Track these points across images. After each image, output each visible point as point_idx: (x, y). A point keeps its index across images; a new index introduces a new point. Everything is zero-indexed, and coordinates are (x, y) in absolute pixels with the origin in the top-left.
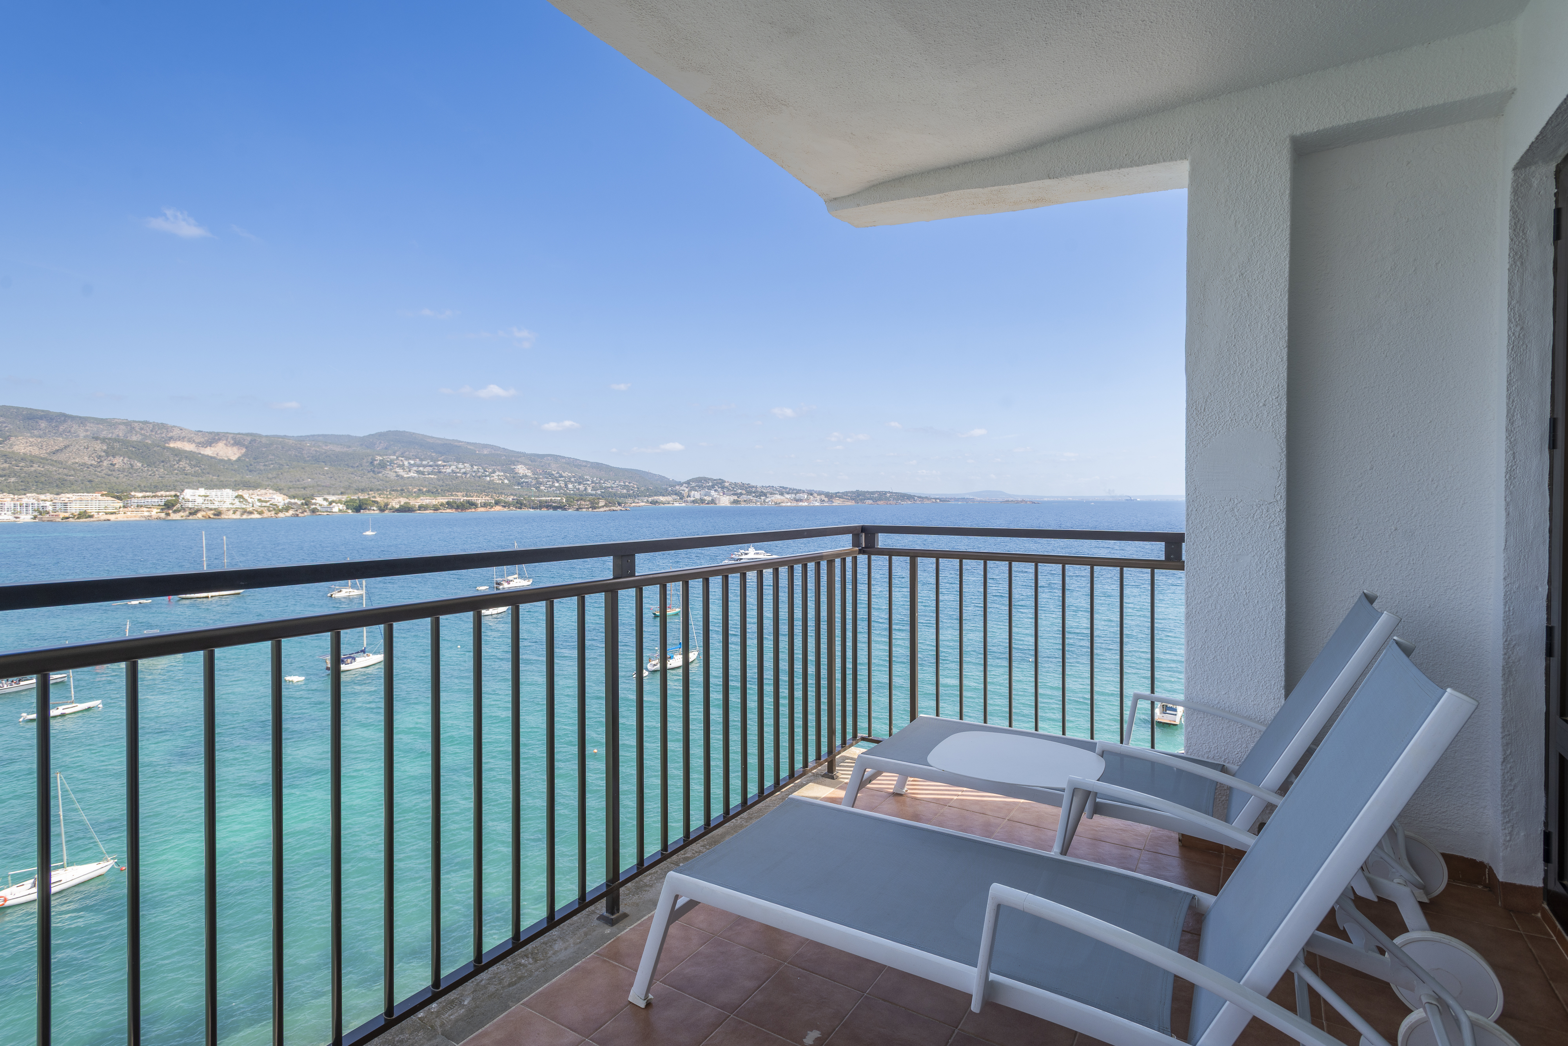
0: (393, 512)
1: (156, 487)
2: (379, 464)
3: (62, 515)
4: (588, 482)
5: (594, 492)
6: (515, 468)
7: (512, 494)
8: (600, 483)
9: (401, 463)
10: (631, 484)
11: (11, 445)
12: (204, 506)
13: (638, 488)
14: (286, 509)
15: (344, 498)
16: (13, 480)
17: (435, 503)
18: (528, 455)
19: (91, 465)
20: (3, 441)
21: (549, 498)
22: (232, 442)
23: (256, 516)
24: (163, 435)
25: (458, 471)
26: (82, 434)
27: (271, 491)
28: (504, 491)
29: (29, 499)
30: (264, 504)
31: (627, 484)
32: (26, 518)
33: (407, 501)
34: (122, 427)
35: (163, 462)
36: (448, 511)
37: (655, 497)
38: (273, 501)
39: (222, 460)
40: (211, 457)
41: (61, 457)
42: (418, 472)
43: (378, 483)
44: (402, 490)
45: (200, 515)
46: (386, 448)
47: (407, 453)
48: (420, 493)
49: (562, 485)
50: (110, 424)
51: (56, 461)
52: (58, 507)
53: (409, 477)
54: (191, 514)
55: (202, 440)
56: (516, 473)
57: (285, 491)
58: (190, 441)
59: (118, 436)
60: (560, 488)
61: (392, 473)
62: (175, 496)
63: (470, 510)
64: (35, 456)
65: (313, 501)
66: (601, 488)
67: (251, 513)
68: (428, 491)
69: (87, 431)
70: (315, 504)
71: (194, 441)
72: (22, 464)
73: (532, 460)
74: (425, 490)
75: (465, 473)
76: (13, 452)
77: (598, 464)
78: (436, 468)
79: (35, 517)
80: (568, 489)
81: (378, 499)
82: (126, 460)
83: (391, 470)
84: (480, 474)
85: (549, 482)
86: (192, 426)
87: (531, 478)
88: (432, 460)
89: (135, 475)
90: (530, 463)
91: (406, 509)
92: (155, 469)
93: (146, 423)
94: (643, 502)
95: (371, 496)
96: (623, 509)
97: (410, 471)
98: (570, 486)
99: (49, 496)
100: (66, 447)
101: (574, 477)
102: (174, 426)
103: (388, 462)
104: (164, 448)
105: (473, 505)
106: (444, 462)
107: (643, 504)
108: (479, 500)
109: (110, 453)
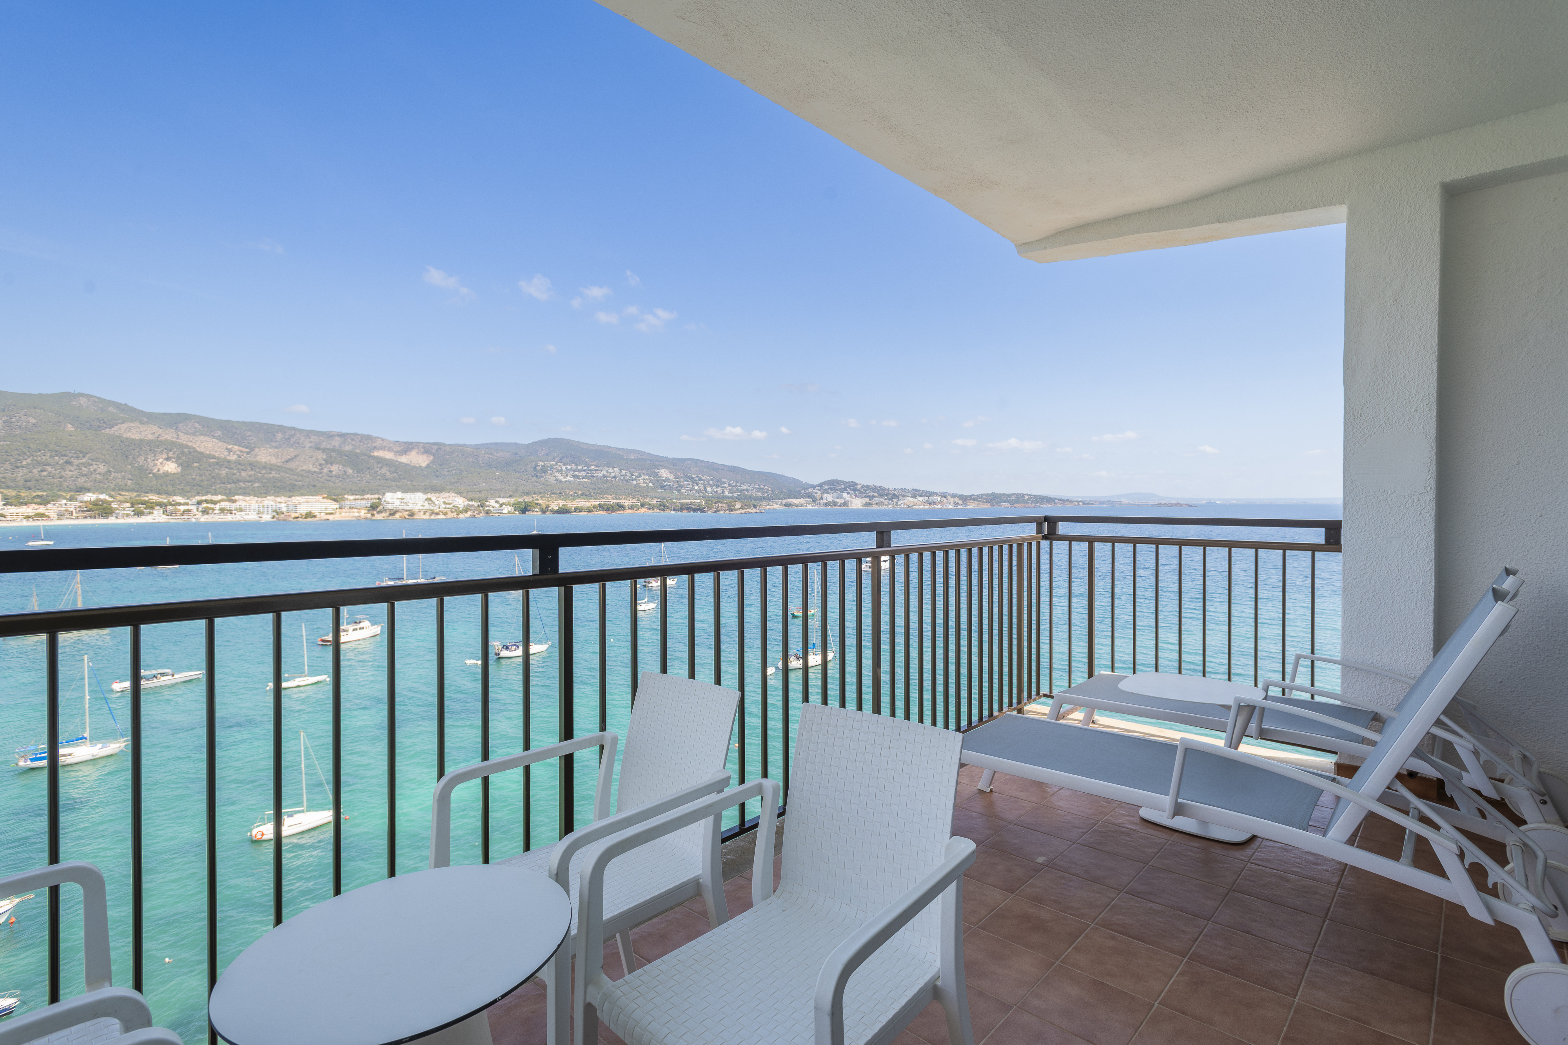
0: (553, 513)
1: (363, 491)
2: (541, 470)
3: (294, 515)
4: (726, 485)
5: (731, 495)
6: (658, 472)
7: (656, 497)
8: (736, 486)
9: (560, 468)
10: (766, 487)
11: (256, 455)
12: (401, 508)
13: (772, 491)
14: (466, 510)
15: (512, 500)
16: (257, 485)
17: (588, 506)
18: (670, 459)
19: (315, 472)
20: (250, 452)
21: (690, 501)
22: (422, 450)
23: (441, 517)
24: (369, 445)
25: (609, 475)
26: (308, 445)
27: (453, 494)
28: (649, 494)
29: (270, 501)
30: (448, 506)
31: (762, 486)
32: (267, 518)
33: (565, 503)
34: (338, 438)
35: (369, 469)
36: (600, 512)
37: (789, 500)
38: (455, 503)
39: (414, 467)
40: (406, 464)
41: (292, 465)
42: (574, 476)
43: (540, 487)
44: (561, 493)
45: (397, 516)
46: (547, 455)
47: (565, 459)
48: (575, 497)
49: (701, 488)
50: (330, 436)
51: (288, 469)
52: (291, 508)
53: (566, 481)
54: (391, 514)
55: (399, 449)
56: (659, 477)
57: (465, 494)
58: (390, 450)
59: (335, 446)
60: (699, 491)
61: (552, 478)
62: (379, 499)
63: (619, 512)
64: (273, 465)
65: (487, 503)
66: (738, 491)
67: (437, 514)
68: (582, 494)
69: (311, 442)
70: (489, 506)
71: (393, 450)
72: (264, 471)
73: (674, 464)
74: (579, 493)
75: (614, 477)
76: (257, 462)
77: (734, 467)
78: (590, 472)
79: (274, 517)
80: (706, 491)
81: (540, 502)
82: (341, 466)
83: (551, 474)
84: (627, 478)
85: (689, 485)
86: (391, 437)
87: (673, 481)
88: (586, 465)
89: (347, 480)
90: (672, 467)
91: (563, 511)
92: (363, 475)
93: (355, 434)
94: (777, 504)
95: (534, 499)
96: (758, 511)
97: (567, 475)
98: (709, 489)
99: (283, 499)
100: (296, 456)
101: (712, 480)
102: (378, 438)
103: (548, 467)
104: (370, 456)
105: (621, 507)
106: (596, 466)
107: (778, 506)
108: (627, 503)
109: (329, 461)
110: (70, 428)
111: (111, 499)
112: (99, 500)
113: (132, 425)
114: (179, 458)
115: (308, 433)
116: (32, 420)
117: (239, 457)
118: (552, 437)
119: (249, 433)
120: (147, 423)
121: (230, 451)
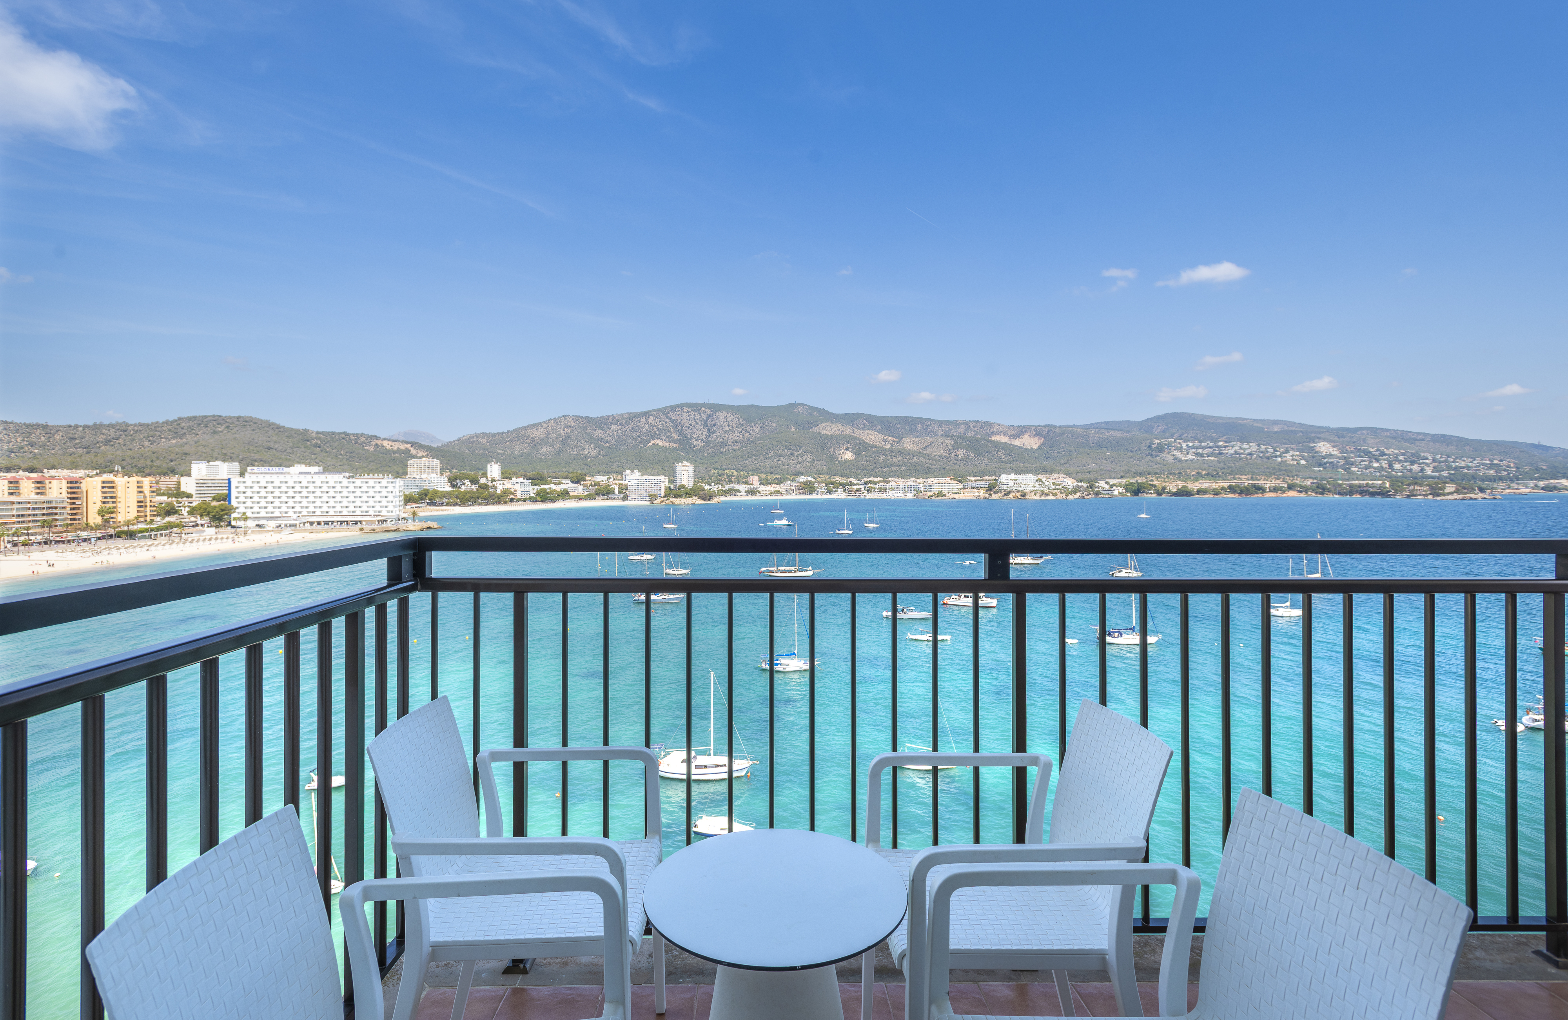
0: (1171, 495)
1: (983, 472)
2: (1157, 448)
3: (929, 494)
4: (1427, 461)
5: (1437, 474)
6: (1315, 446)
7: (1311, 478)
8: (1446, 461)
9: (1179, 445)
10: (1504, 463)
11: (903, 443)
12: (1014, 488)
13: (1517, 468)
14: (1075, 491)
15: (1124, 481)
16: (903, 468)
17: (1215, 487)
18: (1333, 429)
19: (945, 456)
21: (1365, 482)
22: (1034, 433)
23: (1051, 497)
24: (988, 431)
25: (1242, 451)
26: (940, 433)
27: (1063, 476)
28: (1300, 474)
29: (911, 482)
30: (1057, 487)
31: (1496, 462)
32: (910, 496)
33: (1185, 484)
34: (963, 426)
35: (987, 452)
36: (1230, 495)
37: (1552, 481)
38: (1064, 484)
39: (1027, 449)
40: (1020, 447)
41: (928, 451)
42: (1197, 454)
43: (1155, 467)
44: (1180, 473)
45: (1011, 496)
46: (1164, 431)
47: (1186, 435)
48: (1199, 476)
49: (1383, 465)
50: (955, 424)
51: (925, 454)
52: (927, 488)
53: (1187, 460)
54: (1005, 495)
55: (1013, 433)
56: (1316, 452)
57: (1074, 475)
58: (1006, 434)
59: (960, 433)
60: (1381, 469)
61: (1169, 456)
62: (995, 480)
63: (1256, 496)
64: (914, 451)
65: (1097, 484)
66: (1449, 468)
67: (1047, 495)
68: (1208, 475)
69: (942, 431)
70: (1098, 487)
71: (1008, 434)
72: (908, 457)
73: (1338, 435)
74: (1204, 473)
75: (1250, 454)
76: (904, 449)
77: (1443, 436)
78: (1217, 449)
79: (915, 496)
80: (1393, 470)
81: (1156, 483)
82: (965, 451)
83: (1168, 453)
84: (1269, 454)
85: (1364, 461)
86: (1007, 423)
87: (1338, 457)
88: (1212, 440)
89: (970, 463)
90: (1336, 439)
91: (1183, 493)
92: (982, 458)
93: (977, 422)
94: (1526, 487)
95: (1149, 480)
96: (1488, 497)
97: (1188, 453)
98: (1397, 466)
99: (921, 480)
100: (931, 443)
101: (1403, 454)
102: (995, 423)
103: (1165, 445)
104: (989, 441)
105: (1260, 489)
106: (1226, 442)
107: (1528, 490)
108: (1268, 485)
109: (956, 447)
110: (793, 429)
111: (814, 480)
112: (807, 481)
113: (827, 424)
114: (854, 448)
115: (941, 423)
116: (774, 425)
117: (892, 445)
118: (1170, 412)
119: (899, 426)
120: (836, 422)
121: (886, 441)
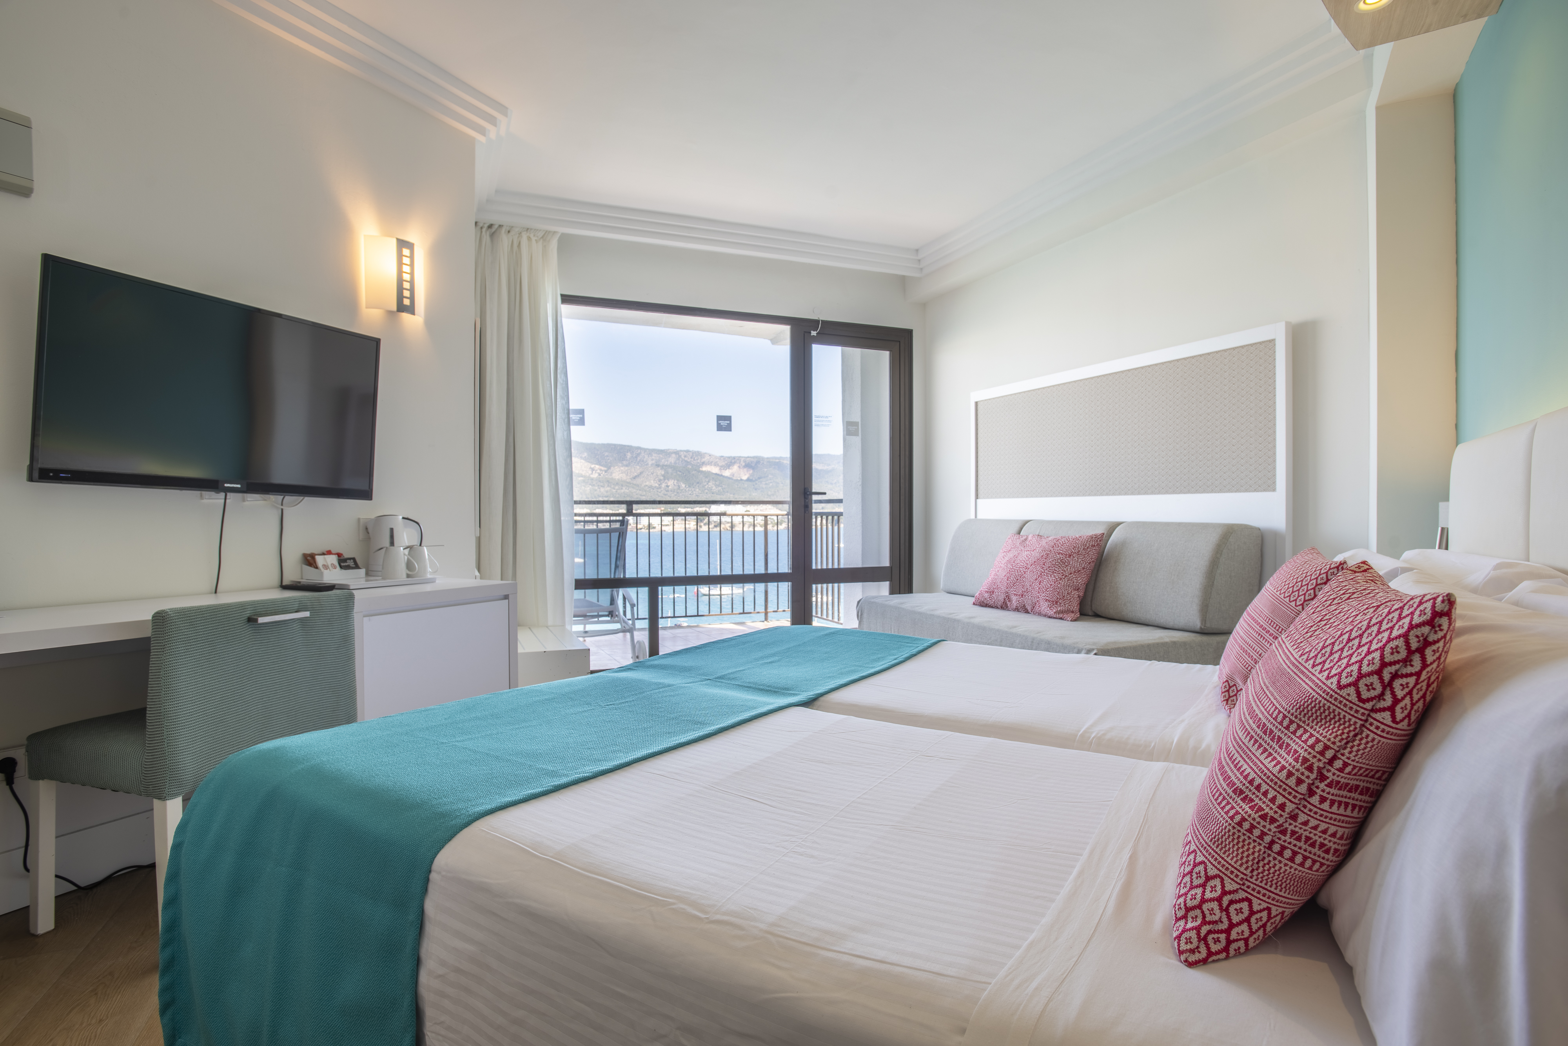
11: (611, 473)
19: (656, 487)
20: (607, 470)
22: (742, 464)
24: (699, 461)
26: (650, 463)
27: (769, 507)
34: (674, 455)
35: (698, 483)
39: (736, 481)
40: (729, 478)
41: (638, 481)
50: (665, 453)
51: (635, 485)
55: (724, 464)
58: (716, 465)
59: (671, 463)
69: (652, 460)
71: (718, 465)
72: (617, 488)
82: (676, 481)
86: (718, 453)
89: (681, 494)
92: (693, 489)
93: (688, 451)
100: (641, 473)
102: (706, 453)
104: (700, 472)
109: (666, 477)
115: (651, 452)
117: (600, 475)
119: (606, 454)
121: (593, 470)
